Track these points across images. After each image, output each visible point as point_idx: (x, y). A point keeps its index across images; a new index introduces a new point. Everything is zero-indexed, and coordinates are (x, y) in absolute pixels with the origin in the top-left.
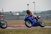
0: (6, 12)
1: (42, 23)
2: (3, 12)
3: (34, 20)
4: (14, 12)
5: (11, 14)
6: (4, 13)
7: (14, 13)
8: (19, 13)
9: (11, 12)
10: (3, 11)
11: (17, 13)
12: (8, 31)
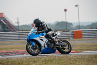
2: (18, 26)
6: (20, 28)
10: (18, 23)
12: (29, 62)
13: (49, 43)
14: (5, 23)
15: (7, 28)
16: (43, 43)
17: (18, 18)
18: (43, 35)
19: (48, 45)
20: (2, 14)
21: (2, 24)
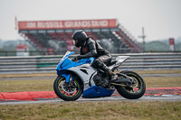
0: (154, 42)
2: (144, 43)
5: (172, 48)
6: (146, 46)
9: (172, 41)
10: (144, 37)
12: (165, 109)
13: (99, 78)
14: (119, 38)
15: (123, 46)
16: (86, 78)
17: (143, 29)
18: (89, 62)
19: (96, 81)
20: (115, 20)
21: (114, 39)
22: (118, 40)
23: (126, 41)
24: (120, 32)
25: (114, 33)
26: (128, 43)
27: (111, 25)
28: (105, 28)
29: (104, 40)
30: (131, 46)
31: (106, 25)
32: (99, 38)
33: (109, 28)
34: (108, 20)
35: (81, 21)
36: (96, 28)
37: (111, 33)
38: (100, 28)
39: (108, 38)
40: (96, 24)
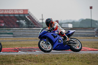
1: (75, 43)
2: (43, 22)
3: (58, 37)
4: (64, 21)
7: (63, 24)
8: (73, 23)
10: (42, 20)
11: (68, 23)
12: (52, 58)
15: (32, 24)
20: (27, 10)
21: (27, 20)
22: (29, 21)
23: (33, 21)
24: (30, 17)
25: (27, 17)
26: (34, 23)
27: (25, 12)
28: (21, 14)
29: (21, 21)
30: (36, 24)
31: (22, 13)
32: (18, 20)
33: (24, 14)
34: (24, 10)
35: (8, 10)
36: (17, 14)
37: (25, 17)
38: (19, 14)
39: (23, 19)
40: (17, 12)
